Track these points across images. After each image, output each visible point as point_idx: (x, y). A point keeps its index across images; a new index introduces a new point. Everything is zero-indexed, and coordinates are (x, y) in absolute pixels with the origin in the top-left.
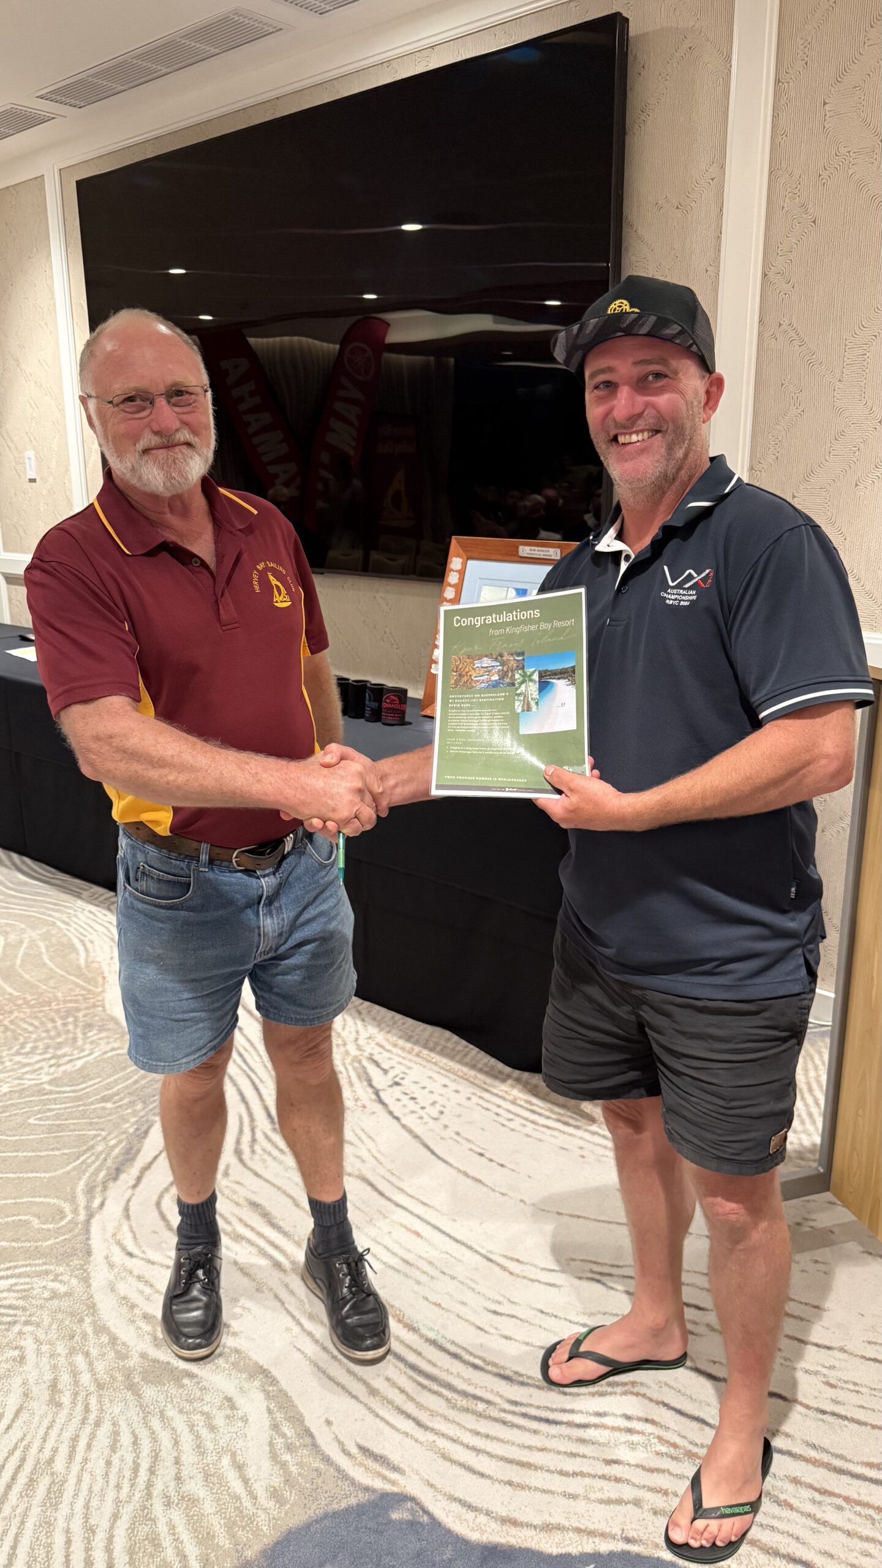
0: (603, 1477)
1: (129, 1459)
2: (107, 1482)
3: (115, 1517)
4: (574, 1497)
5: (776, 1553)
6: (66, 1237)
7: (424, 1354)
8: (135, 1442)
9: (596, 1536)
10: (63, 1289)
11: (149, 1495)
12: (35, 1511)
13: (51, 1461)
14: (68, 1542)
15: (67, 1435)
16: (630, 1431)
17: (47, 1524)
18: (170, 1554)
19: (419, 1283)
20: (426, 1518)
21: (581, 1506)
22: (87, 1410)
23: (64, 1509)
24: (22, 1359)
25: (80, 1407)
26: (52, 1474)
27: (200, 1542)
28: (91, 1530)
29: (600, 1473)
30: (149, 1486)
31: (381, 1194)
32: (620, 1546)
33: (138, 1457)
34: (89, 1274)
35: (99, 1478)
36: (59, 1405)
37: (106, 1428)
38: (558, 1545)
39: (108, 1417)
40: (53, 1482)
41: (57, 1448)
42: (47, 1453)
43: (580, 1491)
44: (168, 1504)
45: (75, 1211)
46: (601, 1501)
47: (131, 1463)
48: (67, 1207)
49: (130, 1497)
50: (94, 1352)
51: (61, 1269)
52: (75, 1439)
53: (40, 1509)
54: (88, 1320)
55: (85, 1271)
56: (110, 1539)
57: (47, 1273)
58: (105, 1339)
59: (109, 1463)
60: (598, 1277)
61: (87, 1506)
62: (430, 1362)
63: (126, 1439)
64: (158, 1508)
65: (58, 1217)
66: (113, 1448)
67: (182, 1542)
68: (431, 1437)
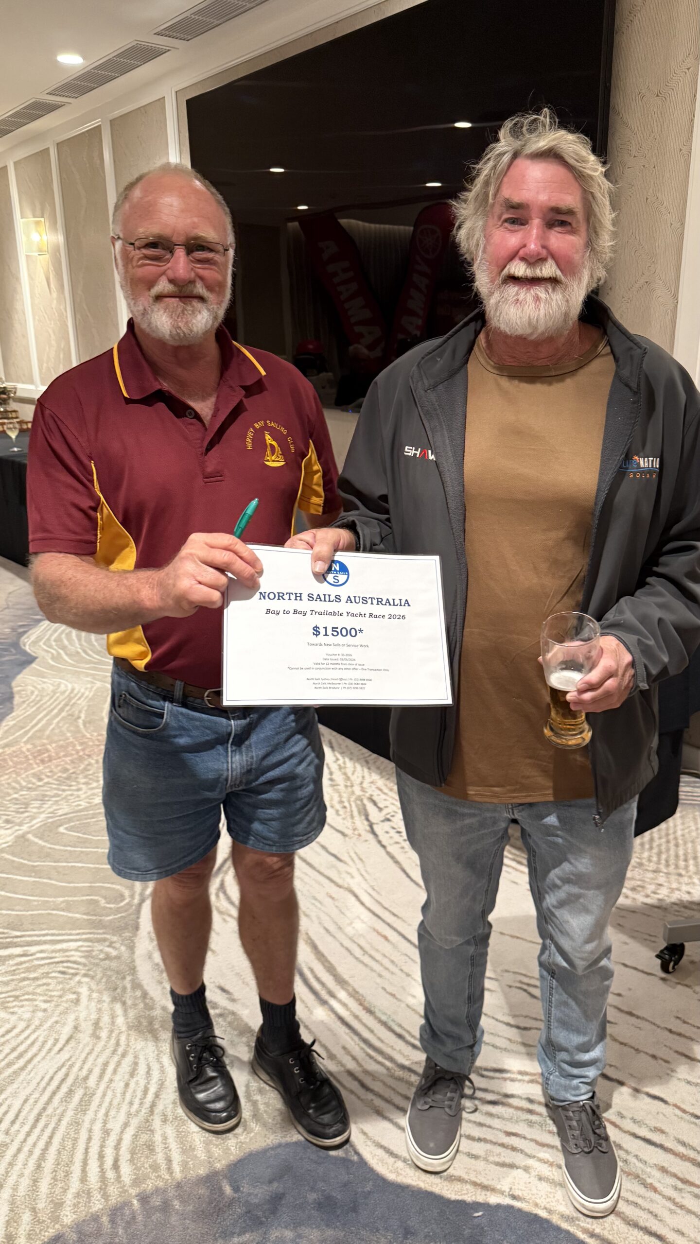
0: (503, 1145)
1: (142, 1083)
2: (124, 1099)
3: (126, 1125)
4: (476, 1157)
5: (636, 1225)
6: (123, 914)
7: (376, 1031)
8: (148, 1073)
9: (488, 1190)
10: (114, 953)
11: (152, 1112)
12: (70, 1113)
13: (86, 1078)
14: (89, 1139)
15: (101, 1061)
16: (530, 1112)
17: (76, 1124)
18: (160, 1158)
19: (380, 976)
20: (355, 1158)
21: (480, 1165)
22: (118, 1044)
23: (90, 1114)
24: (77, 1002)
25: (113, 1041)
26: (86, 1088)
27: (184, 1152)
28: (106, 1132)
29: (500, 1141)
30: (153, 1105)
31: (362, 904)
32: (507, 1201)
33: (148, 1083)
34: (134, 943)
35: (118, 1095)
36: (98, 1038)
37: (129, 1059)
38: (456, 1193)
39: (131, 1051)
40: (85, 1094)
41: (92, 1069)
42: (84, 1072)
43: (481, 1153)
44: (165, 1121)
45: (132, 896)
46: (498, 1164)
47: (143, 1087)
48: (127, 893)
49: (138, 1112)
50: (129, 1002)
51: (115, 938)
52: (106, 1064)
53: (73, 1112)
54: (129, 978)
55: (132, 941)
56: (119, 1142)
57: (105, 940)
58: (138, 993)
59: (127, 1085)
60: (525, 987)
61: (107, 1114)
62: (379, 1039)
63: (142, 1069)
64: (157, 1122)
65: (119, 900)
66: (132, 1074)
67: (170, 1150)
68: (370, 1096)
